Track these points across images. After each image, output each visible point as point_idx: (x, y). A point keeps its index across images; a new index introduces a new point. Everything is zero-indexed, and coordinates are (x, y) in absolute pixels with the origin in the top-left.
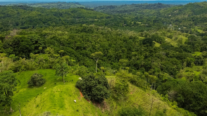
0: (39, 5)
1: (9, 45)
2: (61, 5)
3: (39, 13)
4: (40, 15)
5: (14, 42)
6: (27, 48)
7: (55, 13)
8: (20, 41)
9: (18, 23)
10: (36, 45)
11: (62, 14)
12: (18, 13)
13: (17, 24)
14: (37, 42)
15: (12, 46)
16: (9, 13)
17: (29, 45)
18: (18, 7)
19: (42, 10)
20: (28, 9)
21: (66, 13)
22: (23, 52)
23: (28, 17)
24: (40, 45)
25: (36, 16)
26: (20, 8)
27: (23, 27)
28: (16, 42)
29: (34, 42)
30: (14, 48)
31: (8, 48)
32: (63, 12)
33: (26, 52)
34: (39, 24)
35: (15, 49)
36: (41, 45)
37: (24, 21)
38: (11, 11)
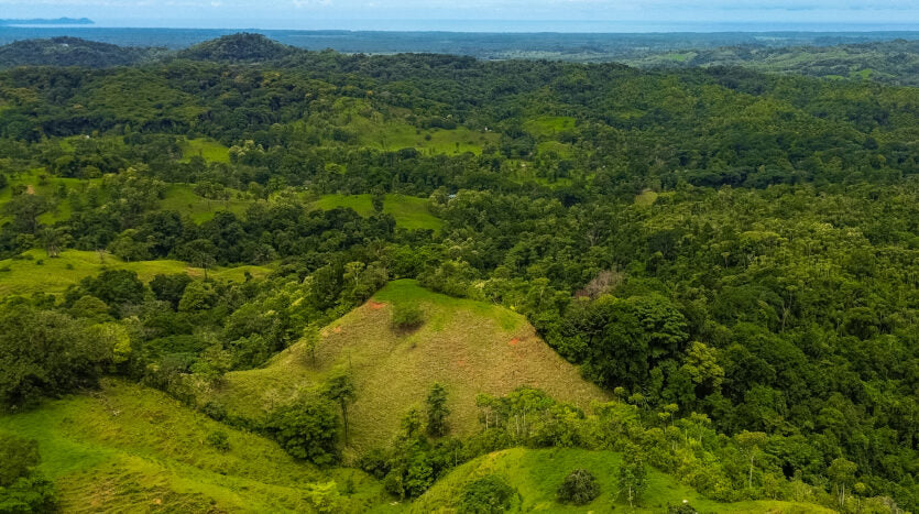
0: (804, 57)
1: (577, 326)
2: (903, 57)
3: (786, 108)
4: (789, 116)
5: (591, 320)
6: (624, 346)
7: (857, 109)
8: (610, 319)
9: (687, 156)
10: (655, 334)
11: (886, 115)
12: (700, 106)
13: (682, 159)
14: (659, 325)
15: (585, 330)
16: (665, 103)
17: (632, 336)
18: (703, 76)
19: (802, 88)
20: (744, 83)
21: (907, 108)
22: (613, 354)
23: (736, 126)
24: (668, 335)
25: (767, 123)
26: (711, 78)
27: (704, 173)
28: (597, 322)
29: (653, 325)
30: (592, 336)
31: (572, 336)
32: (895, 105)
33: (622, 355)
34: (770, 162)
35: (594, 340)
36: (672, 334)
37: (714, 143)
38: (674, 94)
